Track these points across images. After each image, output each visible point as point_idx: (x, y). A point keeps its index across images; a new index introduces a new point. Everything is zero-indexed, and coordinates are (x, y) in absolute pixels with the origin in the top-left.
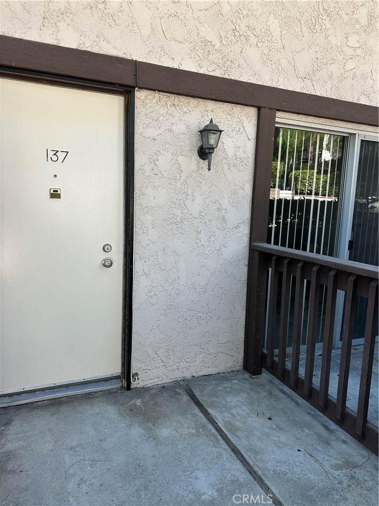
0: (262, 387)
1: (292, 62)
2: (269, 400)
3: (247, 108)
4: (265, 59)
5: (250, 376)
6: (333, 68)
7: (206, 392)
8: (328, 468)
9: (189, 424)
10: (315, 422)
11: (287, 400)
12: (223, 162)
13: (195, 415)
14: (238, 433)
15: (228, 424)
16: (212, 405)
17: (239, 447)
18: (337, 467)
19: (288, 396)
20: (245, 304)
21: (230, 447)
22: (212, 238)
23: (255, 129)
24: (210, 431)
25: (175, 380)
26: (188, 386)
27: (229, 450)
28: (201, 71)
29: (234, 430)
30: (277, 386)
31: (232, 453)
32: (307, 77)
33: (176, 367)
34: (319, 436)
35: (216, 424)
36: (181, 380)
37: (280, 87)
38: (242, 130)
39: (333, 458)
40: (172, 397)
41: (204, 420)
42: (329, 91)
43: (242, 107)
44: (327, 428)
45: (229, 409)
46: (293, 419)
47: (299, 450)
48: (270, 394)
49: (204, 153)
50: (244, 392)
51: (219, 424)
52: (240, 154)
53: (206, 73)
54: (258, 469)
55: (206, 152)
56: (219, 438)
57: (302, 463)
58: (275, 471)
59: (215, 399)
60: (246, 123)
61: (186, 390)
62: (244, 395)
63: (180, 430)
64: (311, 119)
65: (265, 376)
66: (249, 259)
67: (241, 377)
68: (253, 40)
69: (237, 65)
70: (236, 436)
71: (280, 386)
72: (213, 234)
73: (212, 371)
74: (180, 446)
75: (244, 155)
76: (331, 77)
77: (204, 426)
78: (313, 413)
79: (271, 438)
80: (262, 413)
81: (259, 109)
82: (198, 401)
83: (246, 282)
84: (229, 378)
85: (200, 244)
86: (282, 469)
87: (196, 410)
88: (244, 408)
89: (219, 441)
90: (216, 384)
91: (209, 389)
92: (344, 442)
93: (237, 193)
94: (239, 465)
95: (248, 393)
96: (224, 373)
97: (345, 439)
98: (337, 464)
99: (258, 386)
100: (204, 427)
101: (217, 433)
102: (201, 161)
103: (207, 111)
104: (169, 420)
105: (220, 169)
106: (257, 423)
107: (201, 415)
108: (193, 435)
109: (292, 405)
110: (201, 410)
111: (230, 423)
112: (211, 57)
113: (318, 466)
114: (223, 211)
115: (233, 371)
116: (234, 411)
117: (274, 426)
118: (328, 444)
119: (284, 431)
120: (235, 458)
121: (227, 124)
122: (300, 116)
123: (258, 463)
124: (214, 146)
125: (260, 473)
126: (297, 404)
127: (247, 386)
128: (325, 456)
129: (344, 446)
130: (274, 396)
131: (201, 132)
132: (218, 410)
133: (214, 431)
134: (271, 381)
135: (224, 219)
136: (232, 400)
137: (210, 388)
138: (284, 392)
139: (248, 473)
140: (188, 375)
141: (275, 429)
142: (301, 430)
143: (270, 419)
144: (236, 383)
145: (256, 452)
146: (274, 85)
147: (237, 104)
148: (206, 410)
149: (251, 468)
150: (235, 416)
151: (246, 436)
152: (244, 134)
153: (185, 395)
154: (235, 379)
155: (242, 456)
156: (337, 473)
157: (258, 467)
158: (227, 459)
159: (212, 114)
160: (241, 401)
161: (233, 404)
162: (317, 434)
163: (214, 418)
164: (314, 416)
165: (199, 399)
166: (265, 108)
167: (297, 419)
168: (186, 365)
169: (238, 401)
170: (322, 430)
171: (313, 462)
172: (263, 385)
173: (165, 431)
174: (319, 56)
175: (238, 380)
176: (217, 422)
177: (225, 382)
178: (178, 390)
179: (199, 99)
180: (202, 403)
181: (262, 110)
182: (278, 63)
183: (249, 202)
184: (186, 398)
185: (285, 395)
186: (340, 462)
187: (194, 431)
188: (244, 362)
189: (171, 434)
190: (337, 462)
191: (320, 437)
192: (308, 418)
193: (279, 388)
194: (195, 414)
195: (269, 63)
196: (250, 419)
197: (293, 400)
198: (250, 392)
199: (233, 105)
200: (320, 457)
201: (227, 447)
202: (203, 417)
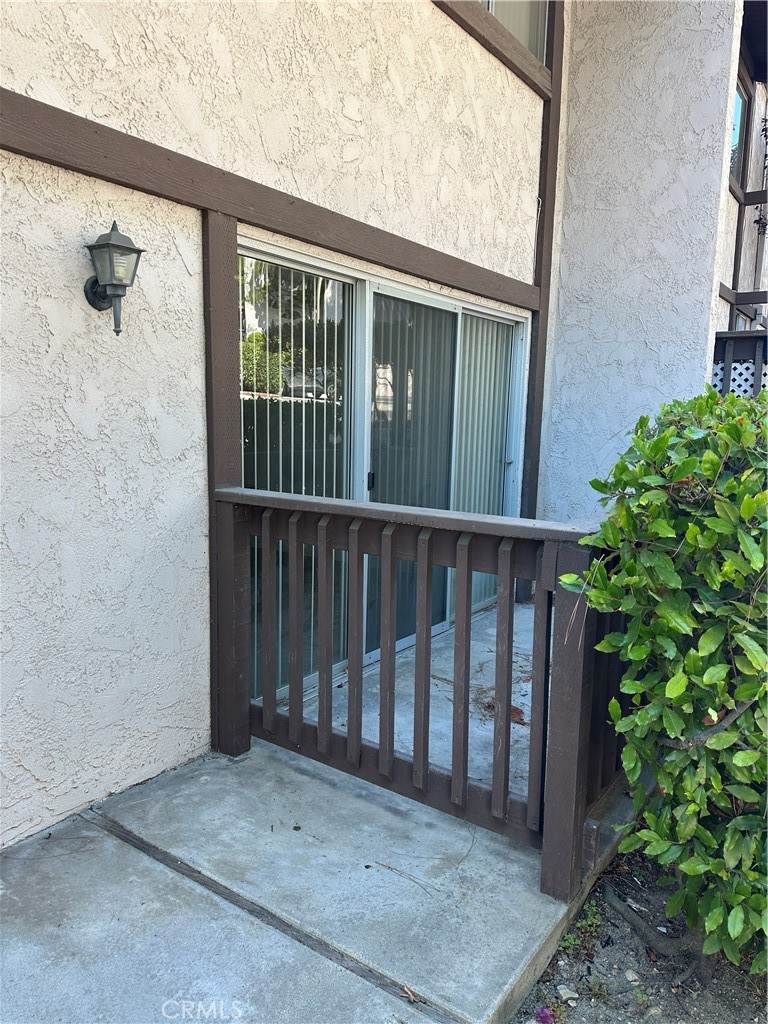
0: (260, 773)
1: (256, 127)
2: (283, 795)
3: (179, 208)
4: (208, 111)
5: (230, 760)
6: (325, 152)
7: (151, 817)
8: (424, 880)
9: (142, 894)
10: (374, 808)
11: (315, 785)
12: (141, 317)
13: (145, 873)
14: (249, 876)
15: (222, 865)
16: (175, 839)
17: (262, 902)
18: (436, 872)
19: (314, 776)
20: (208, 616)
21: (243, 909)
22: (132, 484)
23: (200, 253)
24: (191, 892)
25: (70, 813)
26: (106, 817)
27: (243, 914)
28: (80, 112)
29: (238, 873)
30: (286, 763)
31: (252, 918)
32: (284, 161)
33: (69, 783)
34: (389, 829)
35: (196, 875)
36: (84, 811)
37: (240, 174)
38: (173, 253)
39: (423, 860)
40: (77, 851)
41: (171, 874)
42: (321, 194)
43: (172, 205)
44: (396, 812)
45: (212, 836)
46: (338, 815)
47: (367, 867)
48: (280, 781)
49: (101, 294)
50: (229, 795)
51: (204, 872)
52: (174, 302)
53: (91, 117)
54: (312, 929)
55: (108, 293)
56: (216, 898)
57: (380, 887)
58: (342, 920)
59: (177, 825)
60: (180, 240)
61: (105, 828)
62: (231, 799)
63: (126, 914)
64: (295, 245)
65: (259, 750)
66: (210, 523)
67: (213, 765)
68: (183, 68)
69: (154, 113)
70: (248, 882)
71: (292, 762)
72: (132, 475)
73: (150, 771)
74: (139, 946)
75: (182, 306)
76: (322, 169)
77: (176, 887)
78: (364, 793)
79: (314, 862)
80: (278, 822)
81: (205, 213)
82: (141, 841)
83: (207, 570)
84: (190, 775)
85: (105, 499)
86: (354, 911)
87: (146, 861)
88: (243, 823)
89: (217, 904)
90: (168, 796)
91: (154, 810)
92: (430, 826)
93: (176, 385)
94: (275, 935)
95: (238, 794)
96: (175, 769)
97: (430, 821)
98: (433, 867)
99: (253, 774)
100: (175, 889)
101: (208, 891)
102: (94, 312)
103: (98, 203)
104: (91, 903)
105: (137, 332)
106: (276, 844)
107: (161, 867)
108: (158, 913)
109: (326, 791)
110: (154, 858)
111: (225, 863)
112: (97, 85)
113: (407, 881)
114: (150, 424)
115: (192, 760)
116: (225, 837)
117: (310, 839)
118: (407, 837)
119: (330, 841)
120: (263, 925)
121: (143, 237)
122: (278, 237)
123: (308, 917)
124: (126, 282)
125: (318, 933)
126: (333, 785)
127: (231, 780)
128: (411, 861)
129: (432, 833)
130: (289, 783)
131: (91, 248)
132: (192, 845)
133: (199, 889)
134: (272, 758)
135: (152, 439)
136: (212, 816)
137: (158, 806)
138: (303, 772)
139: (297, 943)
140: (99, 795)
141: (313, 844)
142: (357, 830)
143: (297, 828)
144: (207, 782)
145: (296, 899)
146: (227, 168)
147: (159, 195)
148: (166, 853)
149: (298, 931)
150: (231, 846)
151: (267, 876)
152: (179, 262)
153: (105, 838)
154: (202, 775)
155: (274, 916)
156: (439, 881)
157: (311, 924)
158: (247, 933)
159: (110, 211)
160: (231, 814)
161: (217, 822)
162: (385, 827)
163: (191, 864)
164: (370, 798)
165: (141, 836)
166: (216, 212)
167: (344, 812)
168: (92, 774)
169: (225, 815)
170: (389, 818)
171: (396, 877)
172: (261, 770)
173: (91, 930)
174: (300, 124)
175: (209, 774)
176: (200, 869)
177: (183, 787)
178: (85, 833)
179: (80, 175)
180: (153, 842)
181: (212, 216)
182: (232, 123)
183: (200, 404)
184: (111, 844)
185: (307, 775)
186: (437, 862)
187: (157, 905)
188: (212, 735)
189: (108, 931)
190: (431, 864)
191: (392, 830)
192: (361, 805)
193: (291, 767)
194: (147, 869)
195: (216, 121)
196: (261, 842)
197: (323, 780)
198: (241, 790)
199: (152, 197)
200: (404, 864)
201: (238, 911)
202: (167, 870)
